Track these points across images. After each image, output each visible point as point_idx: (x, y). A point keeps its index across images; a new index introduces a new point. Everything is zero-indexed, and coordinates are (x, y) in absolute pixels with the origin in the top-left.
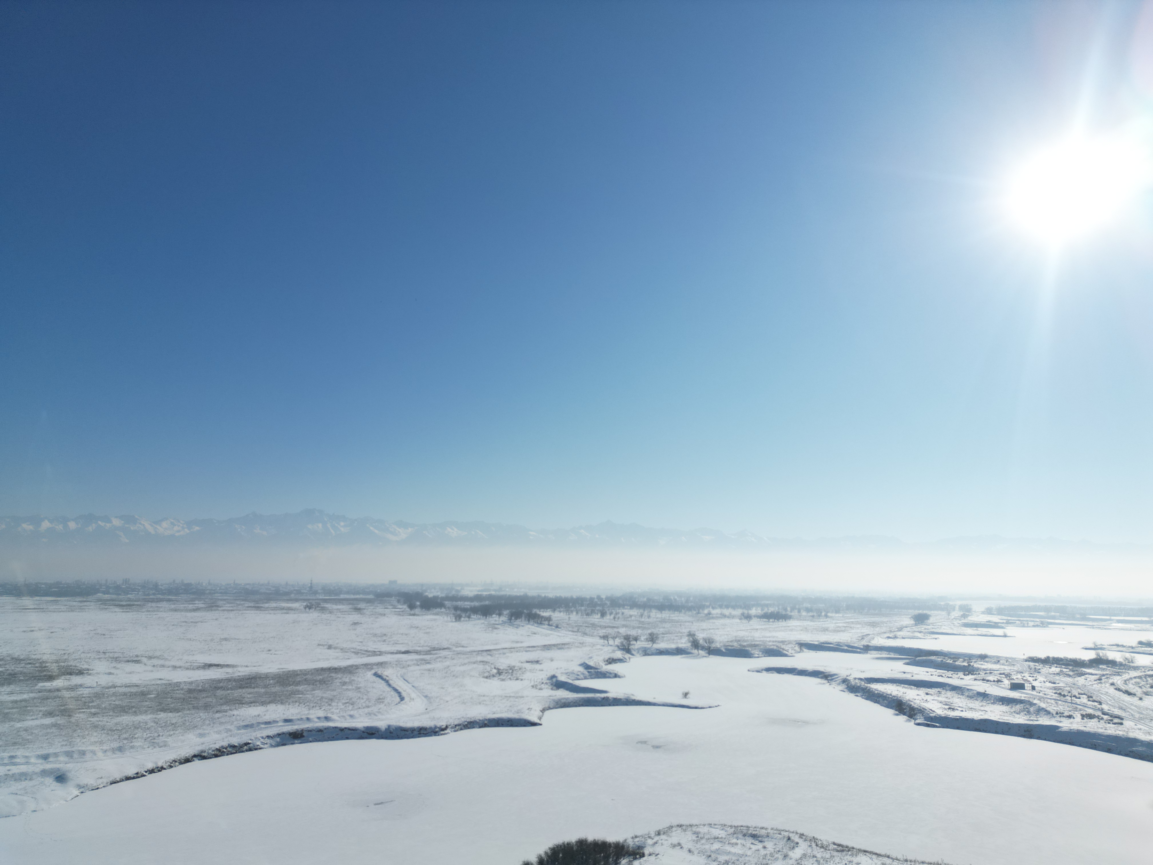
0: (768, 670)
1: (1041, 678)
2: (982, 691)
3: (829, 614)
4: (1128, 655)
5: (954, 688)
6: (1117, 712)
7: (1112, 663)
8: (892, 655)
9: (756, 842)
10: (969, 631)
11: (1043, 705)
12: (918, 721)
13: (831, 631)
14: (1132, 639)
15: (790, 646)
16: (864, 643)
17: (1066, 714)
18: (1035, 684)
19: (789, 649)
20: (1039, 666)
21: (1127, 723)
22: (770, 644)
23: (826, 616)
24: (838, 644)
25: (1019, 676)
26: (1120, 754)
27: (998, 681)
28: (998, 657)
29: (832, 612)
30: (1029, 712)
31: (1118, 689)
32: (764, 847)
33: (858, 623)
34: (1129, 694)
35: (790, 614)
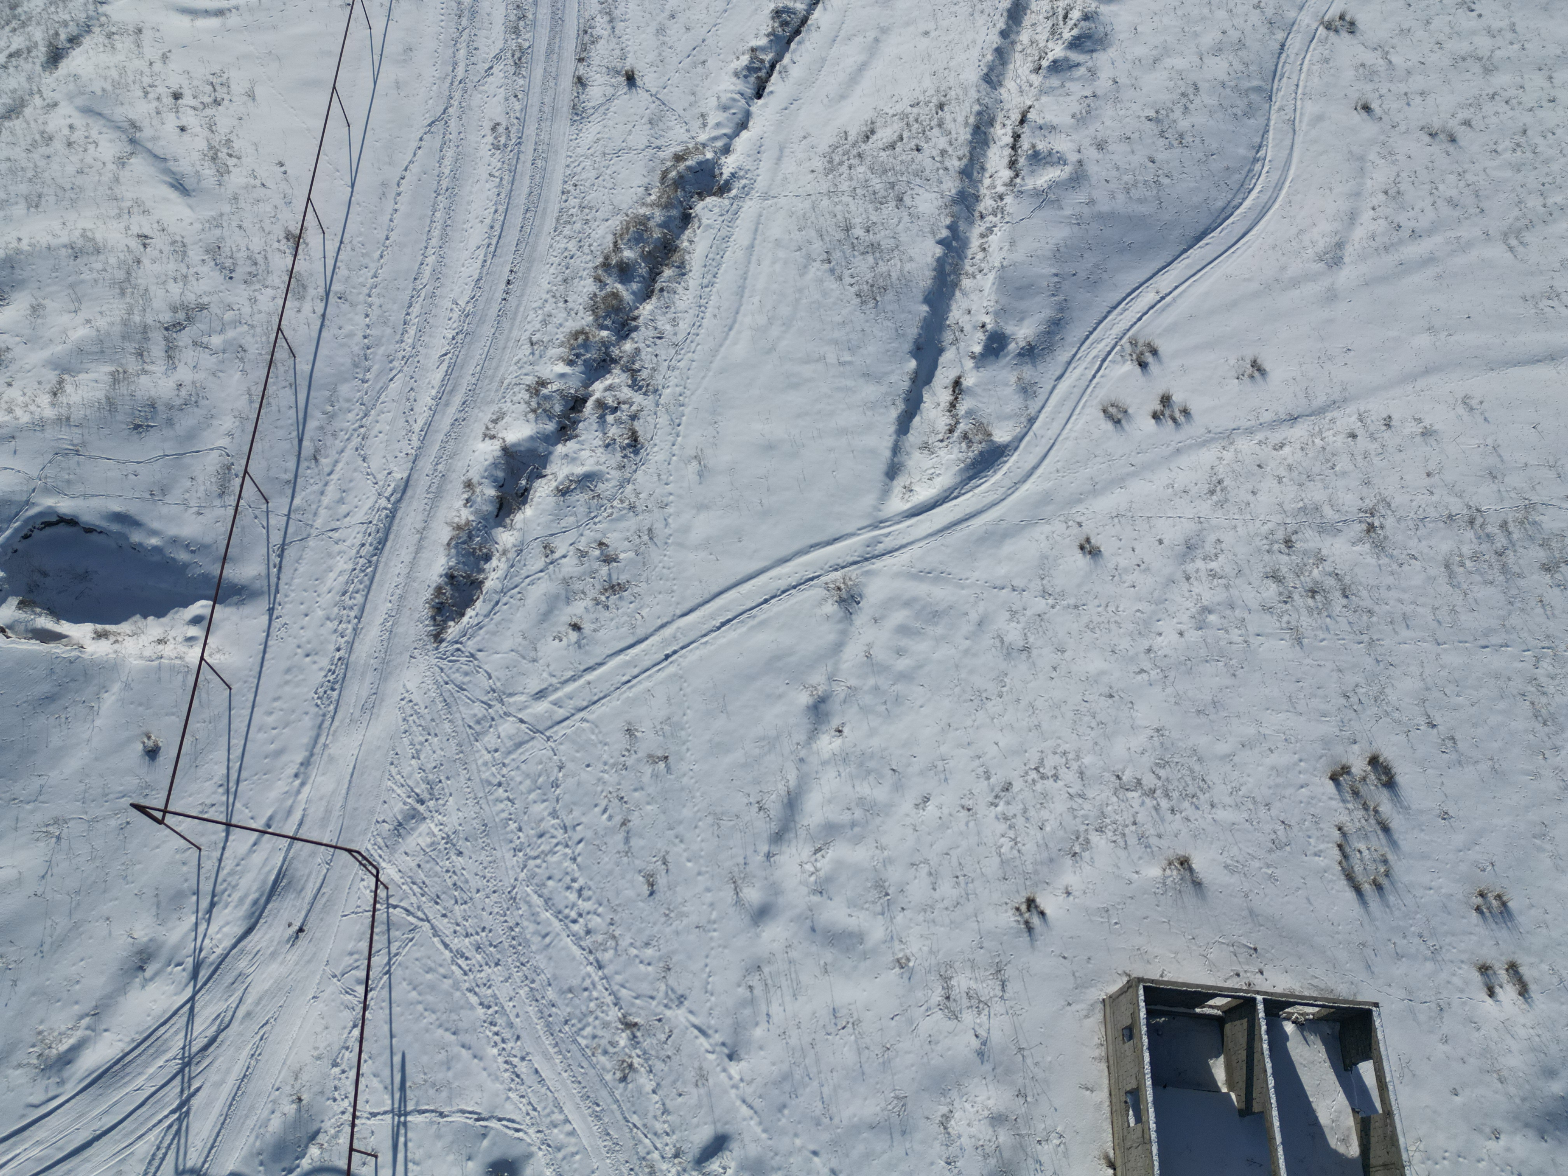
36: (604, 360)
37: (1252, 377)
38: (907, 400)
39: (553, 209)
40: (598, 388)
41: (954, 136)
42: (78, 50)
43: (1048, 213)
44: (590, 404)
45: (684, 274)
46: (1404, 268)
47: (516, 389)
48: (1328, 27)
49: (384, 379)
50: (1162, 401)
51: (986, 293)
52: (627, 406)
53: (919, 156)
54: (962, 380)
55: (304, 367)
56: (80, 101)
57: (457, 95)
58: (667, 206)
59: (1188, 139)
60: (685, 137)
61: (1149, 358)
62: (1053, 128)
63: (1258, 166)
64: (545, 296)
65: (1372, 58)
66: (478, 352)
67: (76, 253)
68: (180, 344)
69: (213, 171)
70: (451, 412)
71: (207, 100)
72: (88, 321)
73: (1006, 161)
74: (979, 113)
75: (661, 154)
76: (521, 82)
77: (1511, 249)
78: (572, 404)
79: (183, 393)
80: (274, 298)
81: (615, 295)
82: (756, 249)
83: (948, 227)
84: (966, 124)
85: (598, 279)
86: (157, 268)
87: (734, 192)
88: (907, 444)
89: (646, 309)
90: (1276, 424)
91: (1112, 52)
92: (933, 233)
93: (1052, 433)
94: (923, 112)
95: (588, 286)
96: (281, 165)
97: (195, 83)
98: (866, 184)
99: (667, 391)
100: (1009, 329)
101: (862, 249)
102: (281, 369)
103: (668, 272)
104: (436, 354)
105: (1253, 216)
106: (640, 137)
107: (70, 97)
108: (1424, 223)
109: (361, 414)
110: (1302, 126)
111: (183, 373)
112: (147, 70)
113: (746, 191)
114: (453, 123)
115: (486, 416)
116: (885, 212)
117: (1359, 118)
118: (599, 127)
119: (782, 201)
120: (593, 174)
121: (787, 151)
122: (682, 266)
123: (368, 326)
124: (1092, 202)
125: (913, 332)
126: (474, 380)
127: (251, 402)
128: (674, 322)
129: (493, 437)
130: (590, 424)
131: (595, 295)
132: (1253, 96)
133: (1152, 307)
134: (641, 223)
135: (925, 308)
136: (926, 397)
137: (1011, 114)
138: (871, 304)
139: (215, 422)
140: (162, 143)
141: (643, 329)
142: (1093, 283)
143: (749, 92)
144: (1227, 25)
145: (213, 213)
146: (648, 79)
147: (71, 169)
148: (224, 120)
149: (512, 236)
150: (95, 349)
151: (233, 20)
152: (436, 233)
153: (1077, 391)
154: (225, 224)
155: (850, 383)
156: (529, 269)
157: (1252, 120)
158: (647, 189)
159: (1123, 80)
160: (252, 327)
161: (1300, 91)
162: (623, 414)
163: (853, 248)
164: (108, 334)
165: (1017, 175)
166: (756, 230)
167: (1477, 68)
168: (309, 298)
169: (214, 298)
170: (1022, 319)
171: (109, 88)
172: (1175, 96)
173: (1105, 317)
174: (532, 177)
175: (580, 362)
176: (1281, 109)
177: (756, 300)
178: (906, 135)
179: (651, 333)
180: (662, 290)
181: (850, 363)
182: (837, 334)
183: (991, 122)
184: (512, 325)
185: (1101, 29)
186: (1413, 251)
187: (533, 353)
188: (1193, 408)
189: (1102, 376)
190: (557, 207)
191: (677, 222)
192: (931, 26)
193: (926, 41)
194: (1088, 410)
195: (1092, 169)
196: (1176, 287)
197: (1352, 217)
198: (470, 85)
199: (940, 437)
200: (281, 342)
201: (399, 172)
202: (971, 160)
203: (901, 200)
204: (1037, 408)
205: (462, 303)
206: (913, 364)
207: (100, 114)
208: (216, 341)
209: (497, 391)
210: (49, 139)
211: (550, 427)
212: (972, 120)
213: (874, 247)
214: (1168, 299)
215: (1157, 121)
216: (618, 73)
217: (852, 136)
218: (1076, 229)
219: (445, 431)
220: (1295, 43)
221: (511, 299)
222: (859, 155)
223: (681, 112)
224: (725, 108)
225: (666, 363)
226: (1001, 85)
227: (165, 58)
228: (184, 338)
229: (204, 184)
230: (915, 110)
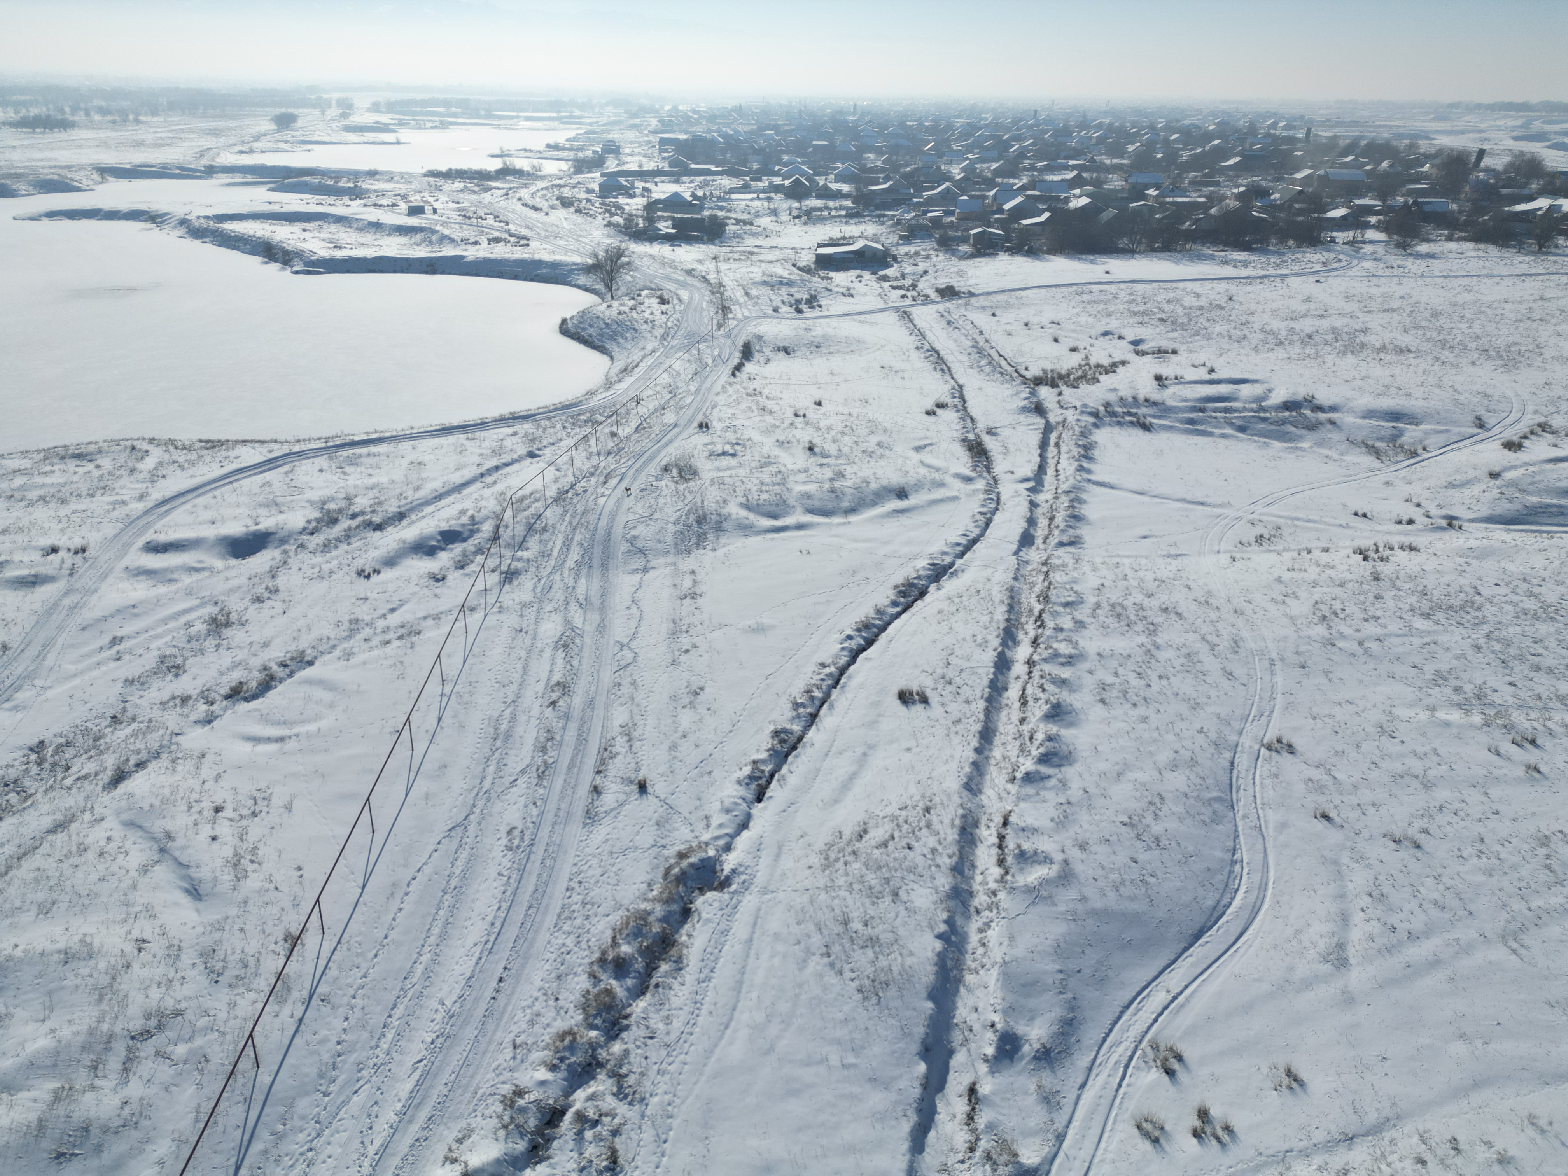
0: (52, 215)
1: (443, 198)
2: (374, 220)
3: (141, 118)
4: (535, 162)
5: (340, 220)
6: (524, 232)
7: (519, 173)
8: (250, 179)
9: (84, 463)
10: (352, 137)
11: (446, 232)
12: (296, 269)
13: (149, 146)
14: (538, 142)
15: (83, 173)
16: (205, 162)
17: (472, 240)
18: (437, 205)
19: (82, 178)
20: (440, 182)
21: (533, 244)
22: (46, 171)
23: (137, 121)
24: (164, 166)
25: (418, 197)
26: (525, 279)
27: (394, 205)
28: (391, 173)
29: (146, 115)
30: (431, 242)
31: (525, 205)
32: (98, 467)
33: (191, 131)
34: (535, 209)
35: (71, 118)
36: (590, 1065)
37: (1290, 1088)
38: (919, 1111)
39: (556, 906)
40: (580, 1096)
41: (942, 835)
42: (141, 773)
43: (1041, 909)
44: (568, 1117)
45: (681, 969)
46: (1413, 972)
47: (490, 1101)
48: (1269, 748)
49: (348, 1092)
50: (1199, 1116)
51: (991, 989)
52: (609, 1119)
53: (911, 854)
54: (977, 1087)
55: (265, 1078)
56: (125, 816)
57: (480, 804)
58: (668, 902)
59: (1164, 842)
60: (689, 836)
61: (1175, 1065)
62: (1035, 830)
63: (1237, 868)
64: (536, 994)
65: (1317, 774)
66: (455, 1058)
67: (68, 957)
68: (142, 1054)
69: (232, 877)
70: (414, 1130)
71: (246, 812)
72: (53, 1031)
73: (994, 859)
74: (964, 816)
75: (666, 853)
76: (541, 791)
77: (1514, 951)
78: (548, 1117)
79: (127, 1111)
80: (254, 1002)
81: (609, 992)
82: (755, 942)
83: (946, 922)
84: (953, 825)
85: (593, 976)
86: (145, 973)
87: (734, 887)
88: (923, 1165)
89: (640, 1006)
90: (1331, 1145)
91: (1078, 767)
92: (931, 927)
93: (1085, 1154)
94: (912, 815)
95: (582, 982)
96: (300, 869)
97: (239, 798)
98: (862, 880)
99: (655, 1100)
100: (1021, 1029)
101: (861, 942)
102: (240, 1080)
103: (664, 967)
104: (410, 1060)
105: (1245, 915)
106: (647, 838)
107: (118, 813)
108: (1418, 923)
109: (314, 1134)
110: (1270, 833)
111: (135, 1089)
112: (198, 788)
113: (746, 886)
114: (472, 829)
115: (450, 1134)
116: (882, 906)
117: (1320, 826)
118: (609, 829)
119: (781, 895)
120: (599, 871)
121: (785, 849)
122: (679, 960)
123: (345, 1030)
124: (1083, 899)
125: (919, 1030)
126: (445, 1091)
127: (197, 1120)
128: (668, 1020)
129: (455, 1161)
130: (566, 1142)
131: (588, 992)
132: (1216, 806)
133: (1166, 1008)
134: (641, 918)
135: (930, 1005)
136: (940, 1107)
137: (993, 817)
138: (874, 1000)
139: (149, 1147)
140: (190, 851)
141: (634, 1028)
142: (1100, 980)
143: (750, 797)
144: (1177, 746)
145: (219, 917)
146: (658, 787)
147: (94, 877)
148: (256, 830)
149: (511, 932)
150: (48, 1062)
151: (291, 745)
152: (436, 931)
153: (1105, 1102)
154: (227, 927)
155: (855, 1089)
156: (523, 966)
157: (1220, 827)
158: (649, 885)
159: (1092, 790)
160: (223, 1034)
161: (1258, 801)
162: (603, 1131)
163: (852, 941)
164: (69, 1045)
165: (1007, 873)
166: (755, 924)
167: (1416, 784)
168: (290, 1001)
169: (193, 1004)
170: (1032, 1019)
171: (157, 803)
172: (1144, 805)
173: (1119, 1018)
174: (539, 876)
175: (563, 1067)
176: (1245, 817)
177: (754, 995)
178: (897, 834)
179: (643, 1032)
180: (657, 986)
181: (854, 1066)
182: (840, 1033)
183: (976, 824)
184: (498, 1026)
185: (1064, 748)
186: (1417, 952)
187: (514, 1058)
188: (1237, 1124)
189: (1129, 1085)
190: (560, 903)
191: (677, 916)
192: (912, 744)
193: (908, 756)
194: (1120, 1126)
195: (1079, 868)
196: (1186, 987)
197: (1345, 919)
198: (494, 795)
199: (960, 1156)
200: (249, 1051)
201: (411, 872)
202: (961, 857)
203: (897, 895)
204: (1064, 1123)
205: (448, 1003)
206: (922, 1067)
207: (140, 827)
208: (181, 1050)
209: (469, 1103)
210: (83, 849)
211: (521, 1146)
212: (957, 822)
213: (873, 941)
214: (1181, 999)
215: (1132, 826)
216: (631, 782)
217: (846, 836)
218: (1072, 925)
219: (402, 1154)
220: (1243, 762)
221: (502, 999)
222: (854, 853)
223: (687, 815)
224: (728, 811)
225: (656, 1067)
226: (981, 792)
227: (218, 777)
228: (147, 1048)
229: (219, 889)
230: (904, 813)
